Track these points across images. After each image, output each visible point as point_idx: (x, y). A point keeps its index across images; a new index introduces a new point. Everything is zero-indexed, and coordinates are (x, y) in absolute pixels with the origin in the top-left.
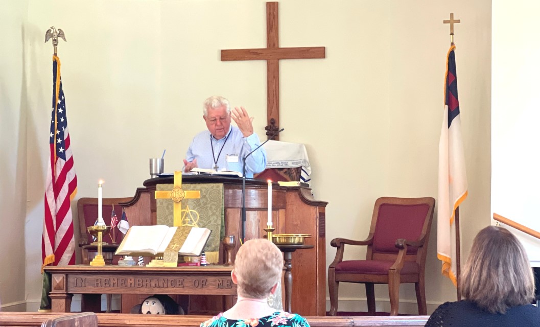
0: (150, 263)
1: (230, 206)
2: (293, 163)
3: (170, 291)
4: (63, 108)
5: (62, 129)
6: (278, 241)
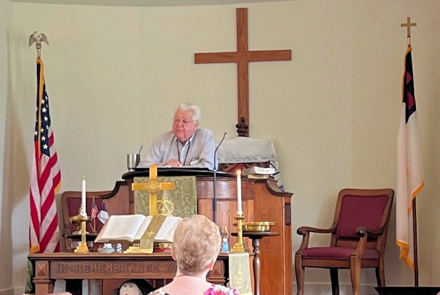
0: (127, 250)
1: (202, 197)
2: (262, 158)
3: (146, 276)
4: (46, 109)
5: (46, 128)
6: (247, 229)
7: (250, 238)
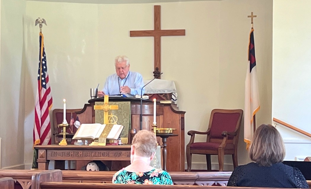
0: (91, 144)
1: (134, 113)
2: (168, 91)
3: (102, 158)
4: (45, 61)
5: (44, 72)
6: (159, 132)
7: (161, 137)
